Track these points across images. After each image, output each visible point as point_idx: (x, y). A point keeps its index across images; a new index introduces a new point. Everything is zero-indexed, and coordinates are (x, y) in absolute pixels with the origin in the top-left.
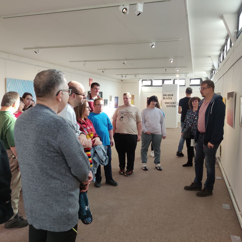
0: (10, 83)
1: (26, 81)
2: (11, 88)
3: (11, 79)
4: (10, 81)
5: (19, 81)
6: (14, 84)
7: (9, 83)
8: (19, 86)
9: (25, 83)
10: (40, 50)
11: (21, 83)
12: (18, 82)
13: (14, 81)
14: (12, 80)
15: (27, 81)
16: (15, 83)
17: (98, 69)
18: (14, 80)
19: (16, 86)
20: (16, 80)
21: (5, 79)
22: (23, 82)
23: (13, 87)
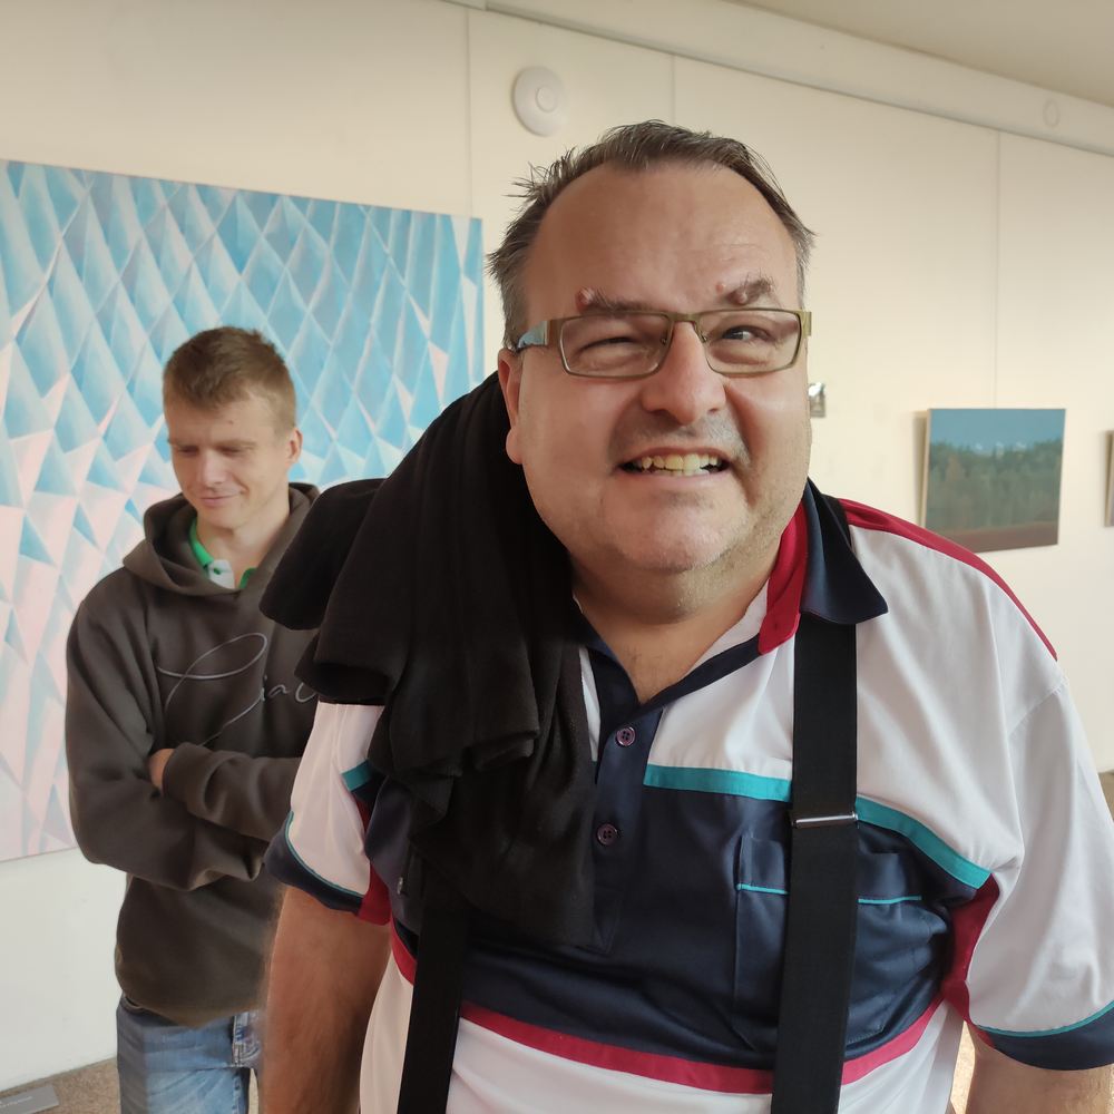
1: (300, 202)
3: (15, 169)
6: (75, 245)
8: (168, 279)
9: (283, 241)
11: (206, 226)
13: (64, 205)
14: (33, 178)
15: (322, 212)
18: (80, 192)
19: (111, 276)
22: (246, 215)
23: (51, 284)
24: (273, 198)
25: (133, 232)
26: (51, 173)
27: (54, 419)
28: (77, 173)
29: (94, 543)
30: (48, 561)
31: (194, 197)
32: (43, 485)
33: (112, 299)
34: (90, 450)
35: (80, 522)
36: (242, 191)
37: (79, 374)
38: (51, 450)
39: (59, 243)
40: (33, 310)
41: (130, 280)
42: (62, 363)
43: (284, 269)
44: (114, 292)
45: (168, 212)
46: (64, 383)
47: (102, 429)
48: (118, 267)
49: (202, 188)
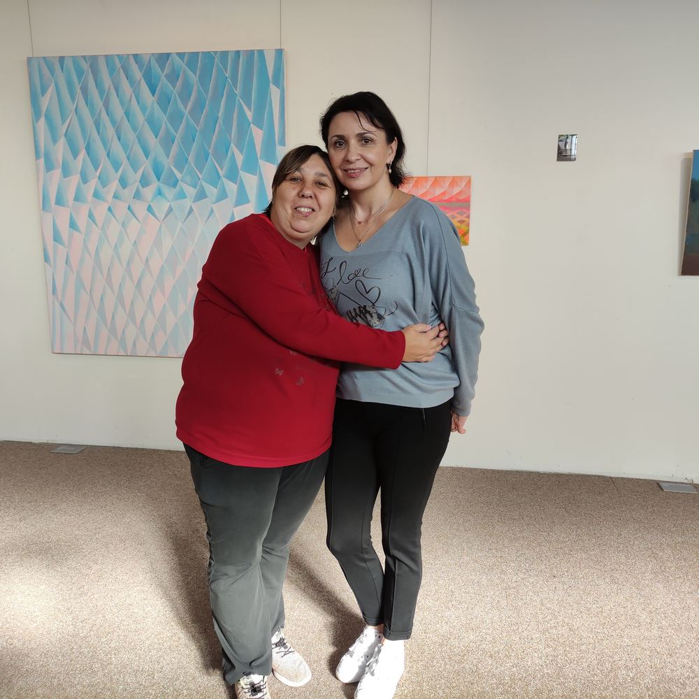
0: (53, 84)
1: (181, 55)
2: (63, 122)
3: (62, 59)
4: (51, 71)
6: (85, 91)
7: (44, 91)
8: (122, 103)
9: (173, 77)
11: (138, 74)
12: (112, 70)
13: (80, 73)
14: (69, 64)
15: (192, 59)
18: (85, 66)
19: (99, 104)
20: (93, 61)
22: (156, 67)
23: (76, 110)
24: (168, 55)
25: (107, 82)
26: (74, 58)
27: (80, 170)
28: (84, 57)
29: (96, 225)
30: (80, 232)
31: (132, 61)
32: (77, 199)
33: (100, 114)
34: (94, 183)
35: (91, 215)
36: (153, 54)
37: (88, 149)
38: (78, 184)
39: (79, 91)
40: (70, 122)
41: (106, 105)
42: (81, 144)
43: (174, 91)
44: (100, 111)
45: (121, 71)
46: (83, 154)
47: (98, 174)
48: (102, 99)
49: (135, 56)
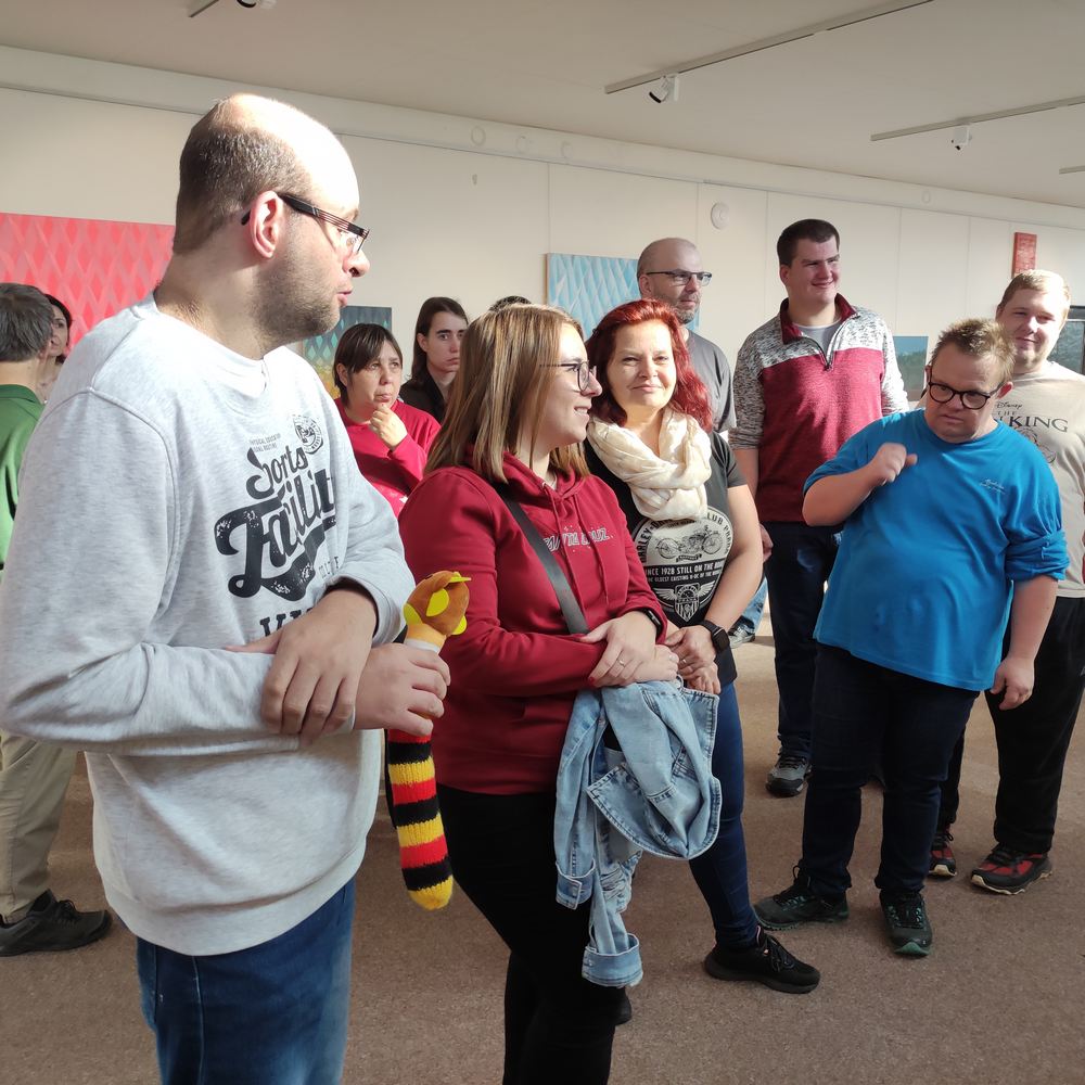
0: (565, 276)
2: (570, 304)
3: (573, 257)
4: (565, 265)
5: (609, 265)
6: (586, 281)
7: (559, 279)
8: (609, 292)
10: (678, 80)
11: (620, 272)
12: (604, 268)
13: (584, 269)
14: (577, 260)
16: (591, 277)
17: (1063, 171)
18: (588, 264)
19: (594, 291)
20: (593, 260)
21: (546, 258)
23: (580, 295)
25: (601, 277)
26: (581, 257)
28: (588, 257)
31: (617, 263)
39: (582, 281)
40: (575, 304)
41: (599, 294)
45: (610, 268)
48: (597, 288)
49: (620, 259)
